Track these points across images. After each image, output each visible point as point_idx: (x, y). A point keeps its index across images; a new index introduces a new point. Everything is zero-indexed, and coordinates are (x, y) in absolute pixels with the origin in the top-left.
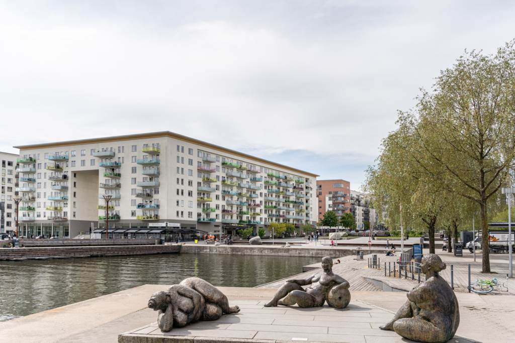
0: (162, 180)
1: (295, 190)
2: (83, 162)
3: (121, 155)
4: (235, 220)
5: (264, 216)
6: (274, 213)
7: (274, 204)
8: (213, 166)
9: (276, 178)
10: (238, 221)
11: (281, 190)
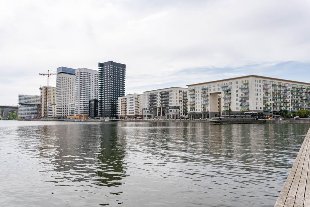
0: (250, 94)
1: (306, 93)
2: (214, 90)
3: (231, 86)
4: (278, 110)
5: (291, 107)
6: (296, 105)
7: (296, 101)
8: (269, 87)
9: (296, 88)
10: (280, 110)
11: (299, 94)
